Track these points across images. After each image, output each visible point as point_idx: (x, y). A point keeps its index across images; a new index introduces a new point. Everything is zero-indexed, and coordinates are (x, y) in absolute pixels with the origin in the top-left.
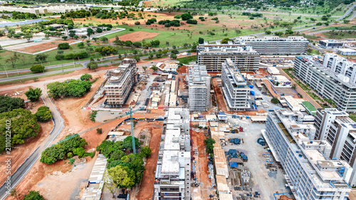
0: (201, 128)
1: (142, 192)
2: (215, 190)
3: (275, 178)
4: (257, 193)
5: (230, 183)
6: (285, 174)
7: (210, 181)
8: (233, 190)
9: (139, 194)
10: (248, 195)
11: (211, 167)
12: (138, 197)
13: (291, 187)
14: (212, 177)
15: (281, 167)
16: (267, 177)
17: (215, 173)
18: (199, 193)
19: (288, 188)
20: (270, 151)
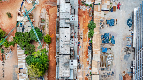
0: (87, 5)
1: (50, 73)
2: (90, 71)
3: (127, 60)
4: (113, 72)
5: (99, 65)
6: (134, 59)
7: (88, 64)
8: (100, 70)
9: (49, 74)
10: (107, 74)
11: (90, 52)
12: (48, 77)
13: (134, 70)
14: (90, 61)
15: (134, 51)
16: (123, 59)
17: (92, 57)
18: (81, 73)
19: (132, 69)
20: (133, 34)
